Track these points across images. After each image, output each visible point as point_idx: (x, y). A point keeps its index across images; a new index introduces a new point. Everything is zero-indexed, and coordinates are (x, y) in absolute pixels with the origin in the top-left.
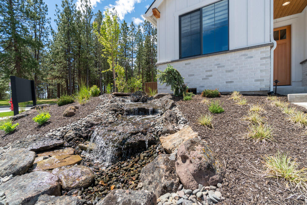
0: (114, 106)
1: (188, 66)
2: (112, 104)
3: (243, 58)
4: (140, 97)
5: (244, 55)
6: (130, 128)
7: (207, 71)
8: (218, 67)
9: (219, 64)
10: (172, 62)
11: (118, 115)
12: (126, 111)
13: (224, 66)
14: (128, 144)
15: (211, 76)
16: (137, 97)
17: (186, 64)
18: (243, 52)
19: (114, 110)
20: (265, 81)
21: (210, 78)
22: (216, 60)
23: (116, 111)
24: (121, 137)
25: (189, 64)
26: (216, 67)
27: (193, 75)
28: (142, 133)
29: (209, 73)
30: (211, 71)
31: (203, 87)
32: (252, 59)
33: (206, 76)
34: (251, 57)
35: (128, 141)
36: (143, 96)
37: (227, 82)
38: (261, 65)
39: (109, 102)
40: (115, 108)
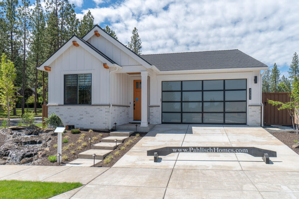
0: (16, 140)
1: (69, 110)
2: (14, 138)
3: (98, 110)
4: (33, 131)
5: (99, 108)
6: (26, 150)
7: (80, 115)
8: (86, 113)
9: (87, 112)
10: (59, 105)
11: (19, 145)
12: (24, 142)
13: (89, 113)
14: (26, 155)
15: (82, 118)
16: (31, 131)
17: (68, 109)
18: (98, 107)
19: (16, 142)
20: (107, 124)
21: (82, 119)
22: (85, 109)
23: (17, 143)
24: (23, 153)
25: (70, 108)
26: (85, 113)
27: (72, 116)
28: (32, 151)
29: (81, 117)
30: (82, 115)
31: (78, 125)
32: (101, 111)
33: (80, 118)
34: (101, 110)
35: (26, 154)
36: (35, 130)
37: (90, 123)
38: (106, 115)
39: (11, 137)
40: (17, 141)
